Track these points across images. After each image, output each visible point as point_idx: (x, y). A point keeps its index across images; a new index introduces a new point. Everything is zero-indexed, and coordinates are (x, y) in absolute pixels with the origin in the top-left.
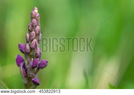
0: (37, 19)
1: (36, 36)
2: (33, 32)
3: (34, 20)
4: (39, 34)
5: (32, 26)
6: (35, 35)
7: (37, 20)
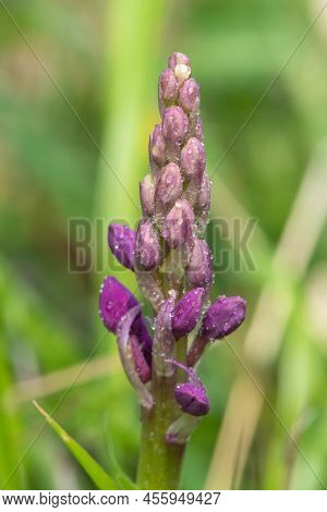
0: (187, 106)
2: (173, 168)
3: (176, 113)
4: (200, 175)
5: (168, 139)
6: (180, 181)
7: (187, 112)
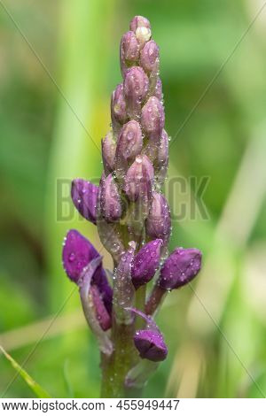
0: (148, 66)
1: (146, 140)
2: (134, 125)
3: (137, 73)
5: (129, 98)
6: (140, 137)
7: (147, 72)
